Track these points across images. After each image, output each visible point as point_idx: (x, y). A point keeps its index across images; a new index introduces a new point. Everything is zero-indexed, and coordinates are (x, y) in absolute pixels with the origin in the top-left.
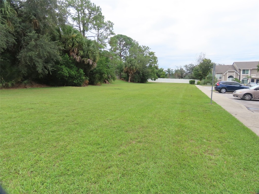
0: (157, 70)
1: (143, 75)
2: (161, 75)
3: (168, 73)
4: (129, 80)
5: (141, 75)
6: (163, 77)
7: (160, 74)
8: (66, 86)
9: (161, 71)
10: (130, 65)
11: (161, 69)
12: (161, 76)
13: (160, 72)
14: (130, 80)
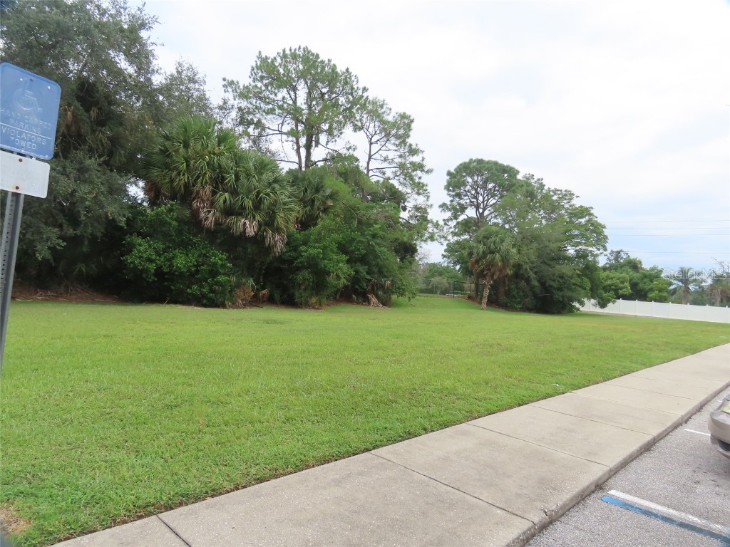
0: (638, 272)
1: (543, 284)
2: (652, 290)
3: (680, 284)
4: (485, 300)
5: (536, 283)
6: (662, 300)
7: (647, 287)
8: (169, 303)
9: (650, 275)
10: (481, 248)
11: (652, 269)
12: (650, 296)
13: (646, 280)
14: (488, 300)
